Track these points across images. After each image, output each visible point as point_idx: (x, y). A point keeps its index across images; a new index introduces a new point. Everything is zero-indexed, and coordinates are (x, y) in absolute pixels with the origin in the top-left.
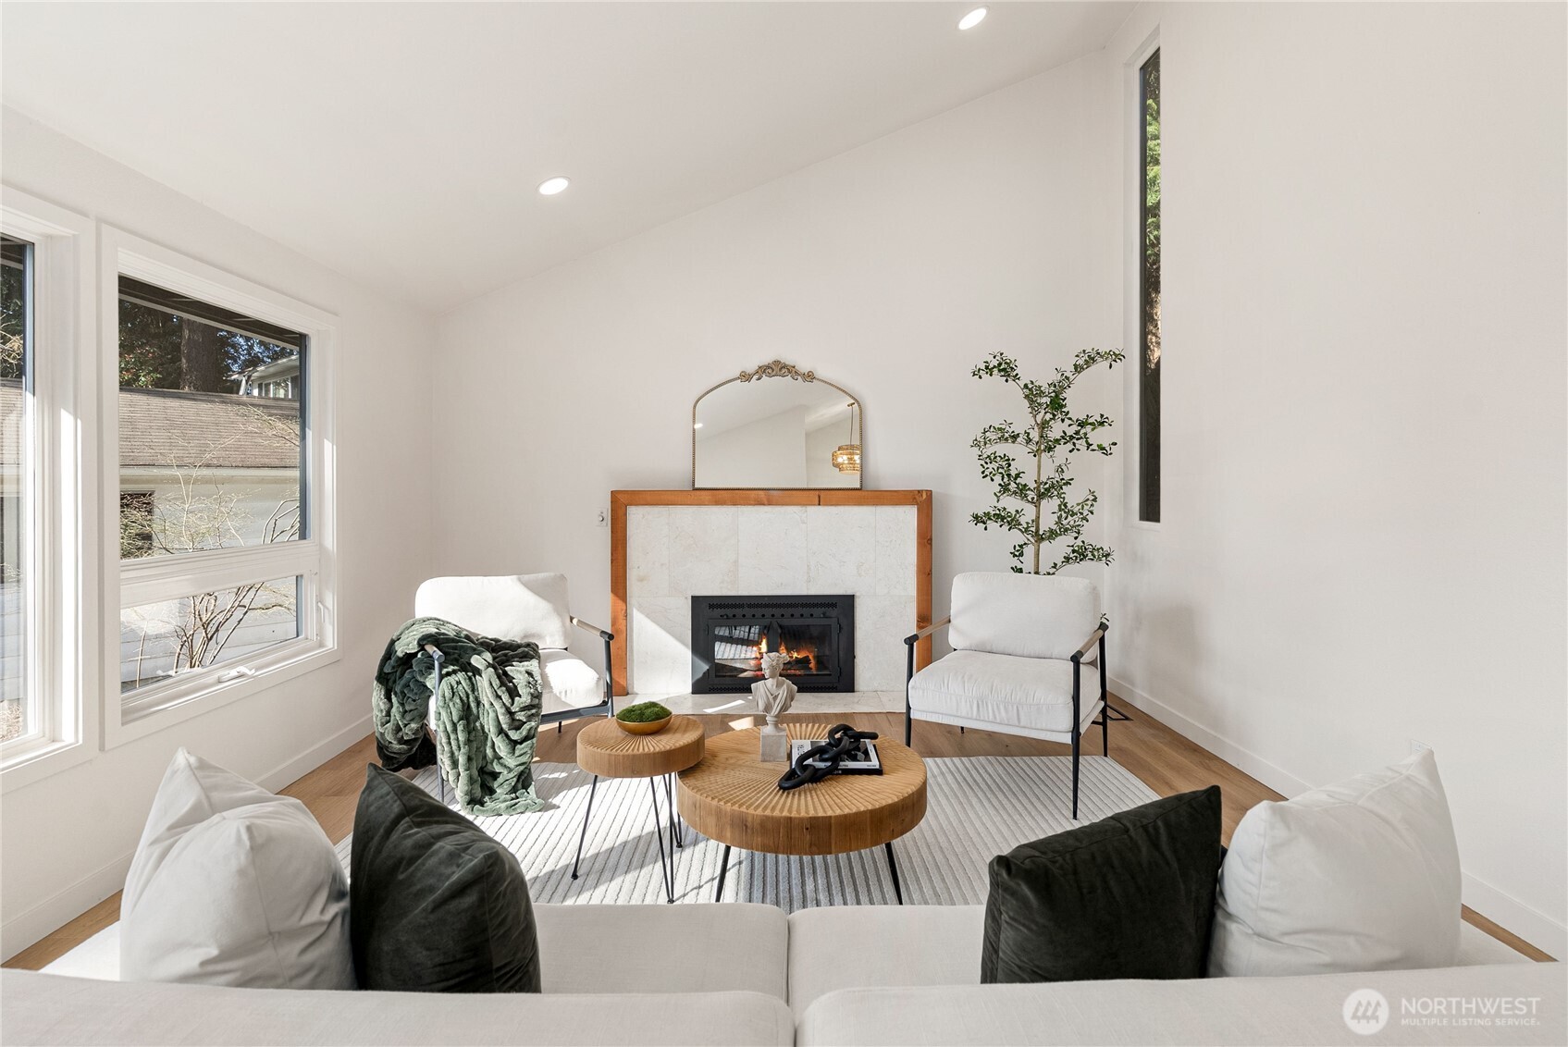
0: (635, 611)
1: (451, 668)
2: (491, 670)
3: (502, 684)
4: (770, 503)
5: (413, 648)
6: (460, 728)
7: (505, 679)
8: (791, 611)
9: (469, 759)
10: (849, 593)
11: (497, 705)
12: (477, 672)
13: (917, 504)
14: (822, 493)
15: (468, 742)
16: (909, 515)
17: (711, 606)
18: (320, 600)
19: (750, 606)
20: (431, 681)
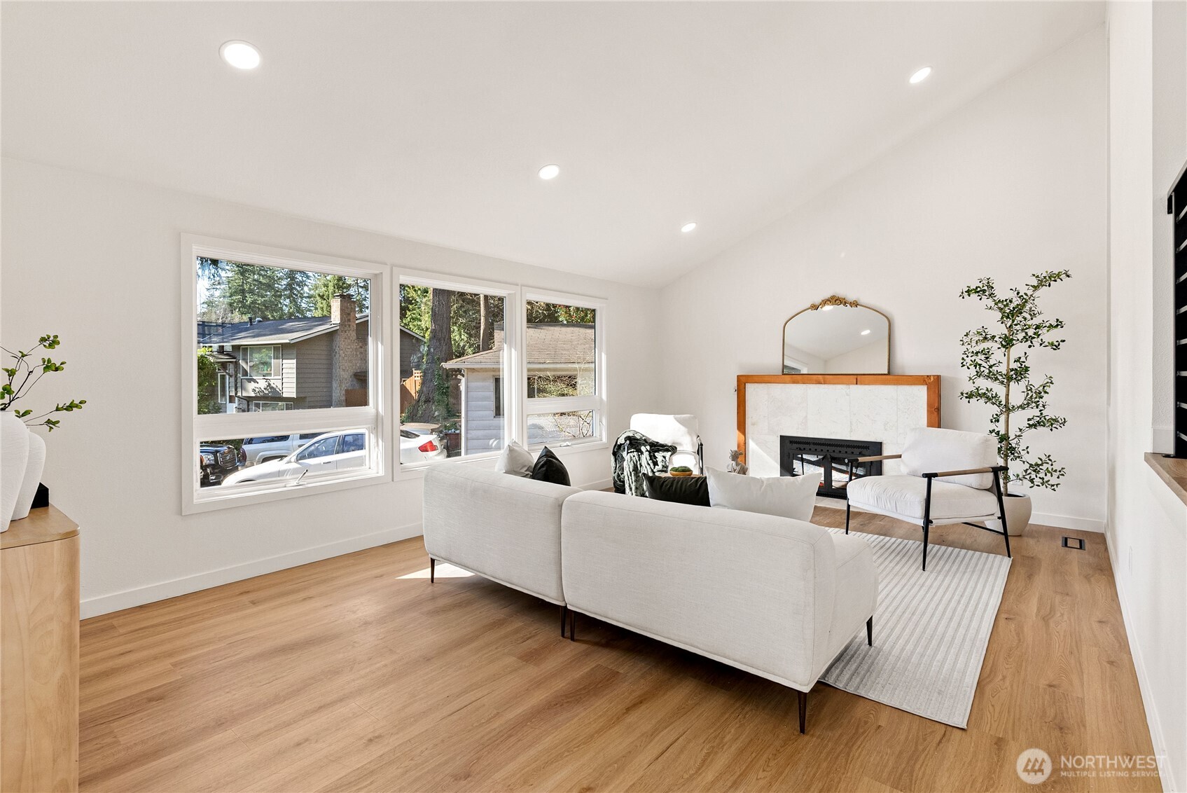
0: (750, 440)
1: (632, 450)
2: (648, 453)
3: (651, 459)
4: (825, 383)
5: (623, 442)
6: (633, 474)
7: (653, 457)
8: (839, 449)
9: (636, 488)
10: (879, 441)
11: (648, 467)
12: (642, 453)
13: (927, 384)
14: (859, 377)
15: (636, 481)
16: (921, 392)
17: (791, 442)
18: (601, 421)
19: (814, 444)
20: (624, 454)
